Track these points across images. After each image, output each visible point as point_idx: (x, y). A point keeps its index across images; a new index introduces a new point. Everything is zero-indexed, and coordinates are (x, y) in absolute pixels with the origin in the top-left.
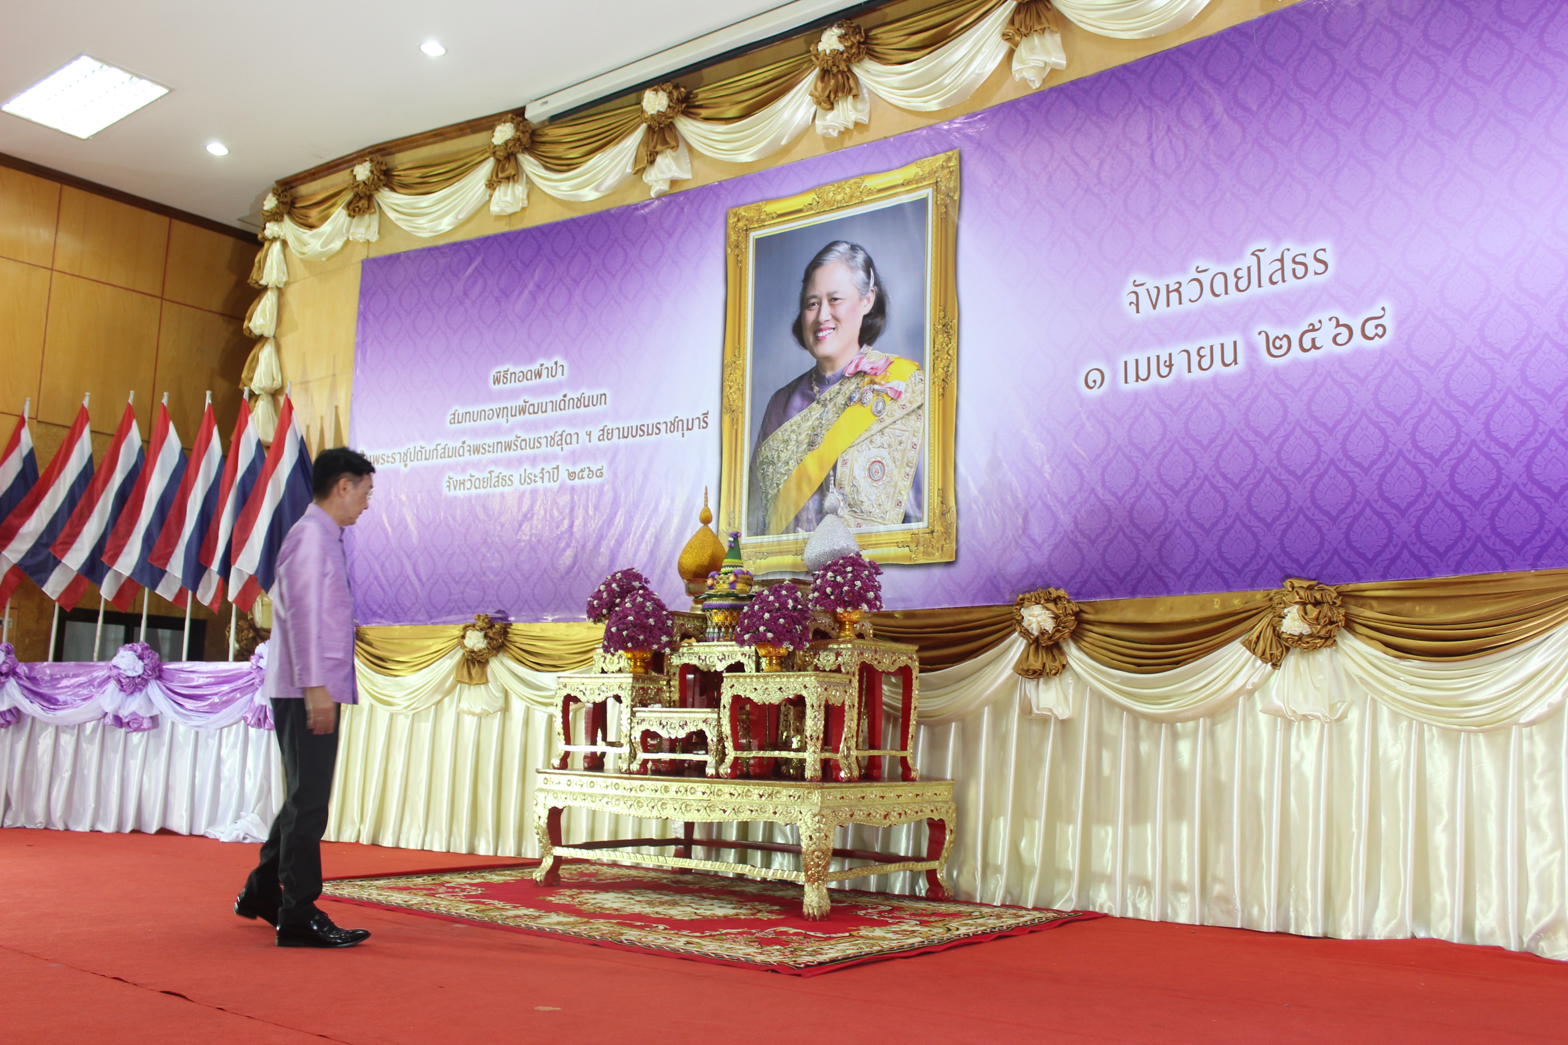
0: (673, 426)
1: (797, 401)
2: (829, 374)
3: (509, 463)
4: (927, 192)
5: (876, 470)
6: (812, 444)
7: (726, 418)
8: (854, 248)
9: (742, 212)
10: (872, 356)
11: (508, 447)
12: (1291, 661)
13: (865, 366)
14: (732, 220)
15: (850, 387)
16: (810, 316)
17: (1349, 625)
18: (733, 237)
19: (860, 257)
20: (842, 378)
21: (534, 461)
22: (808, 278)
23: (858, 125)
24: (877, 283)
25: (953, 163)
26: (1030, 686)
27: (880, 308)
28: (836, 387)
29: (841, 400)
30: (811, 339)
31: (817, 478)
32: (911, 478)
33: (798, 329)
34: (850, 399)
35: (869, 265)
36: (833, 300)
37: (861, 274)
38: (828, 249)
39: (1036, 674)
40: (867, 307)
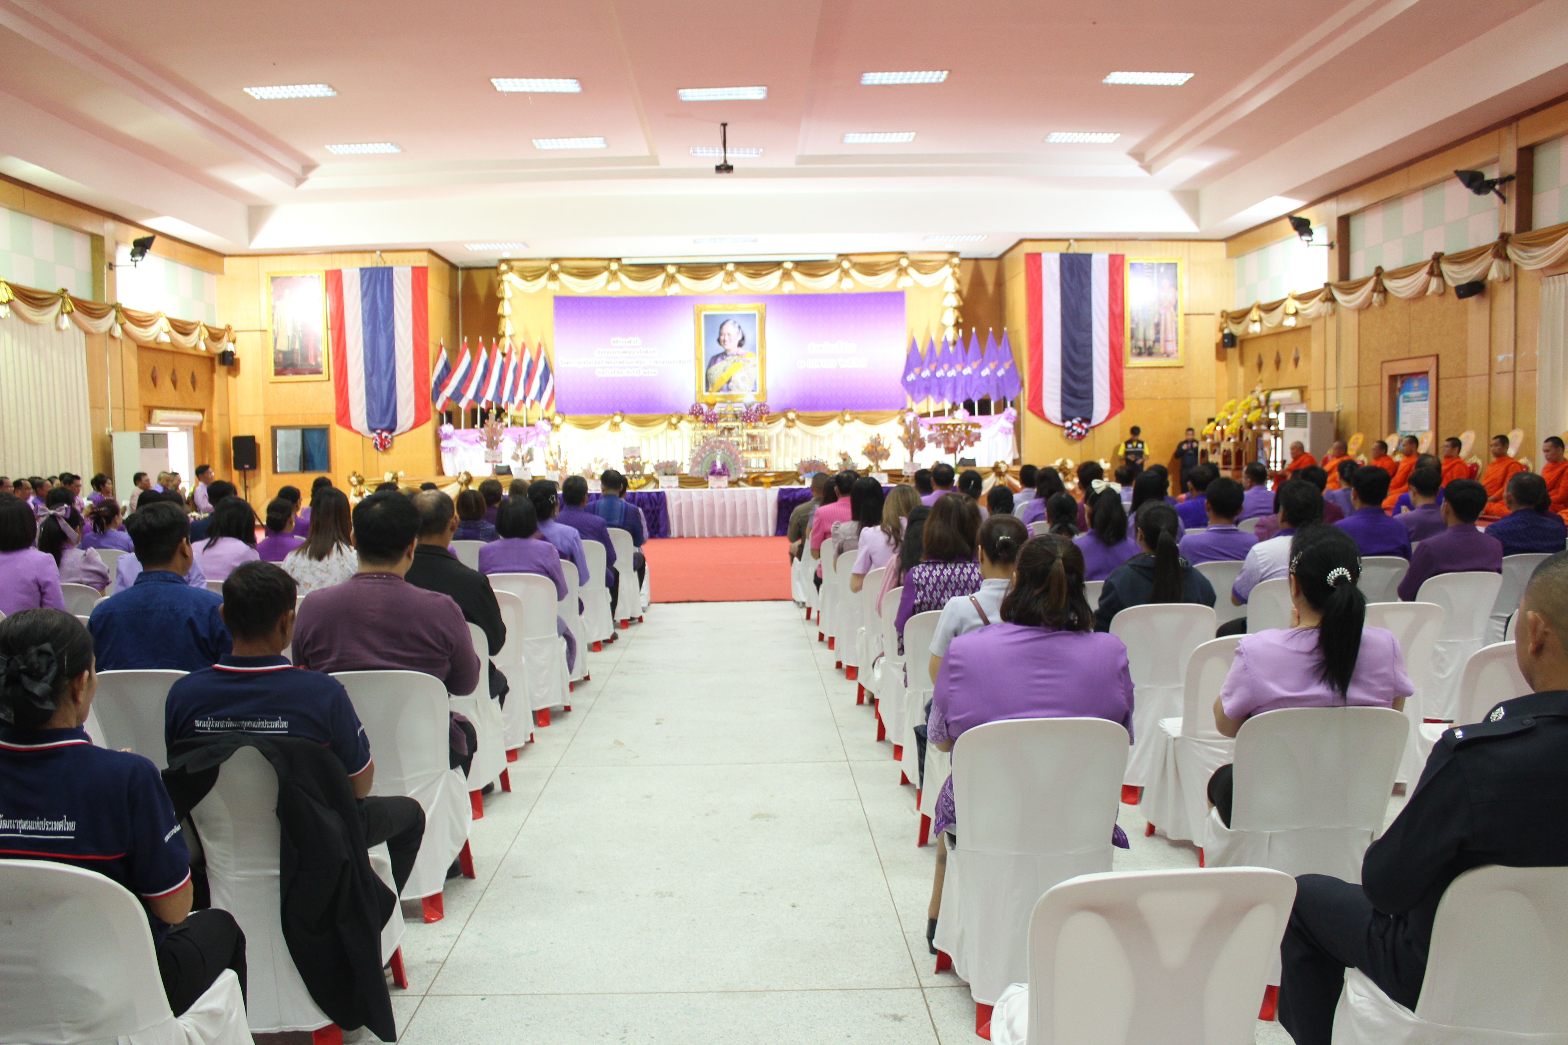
0: (679, 362)
1: (719, 359)
2: (728, 354)
3: (621, 368)
4: (756, 312)
5: (743, 379)
6: (724, 371)
7: (697, 362)
8: (735, 322)
9: (699, 306)
10: (741, 350)
11: (621, 363)
12: (846, 425)
13: (739, 353)
14: (696, 307)
15: (736, 357)
16: (722, 338)
17: (857, 418)
18: (696, 312)
19: (737, 325)
20: (733, 355)
21: (631, 368)
22: (721, 327)
23: (736, 291)
24: (742, 333)
25: (764, 306)
26: (788, 430)
27: (743, 339)
28: (731, 357)
29: (732, 361)
30: (722, 343)
31: (727, 380)
32: (753, 382)
33: (719, 340)
34: (735, 361)
35: (739, 327)
36: (729, 335)
37: (737, 329)
38: (727, 321)
39: (789, 427)
40: (740, 338)
